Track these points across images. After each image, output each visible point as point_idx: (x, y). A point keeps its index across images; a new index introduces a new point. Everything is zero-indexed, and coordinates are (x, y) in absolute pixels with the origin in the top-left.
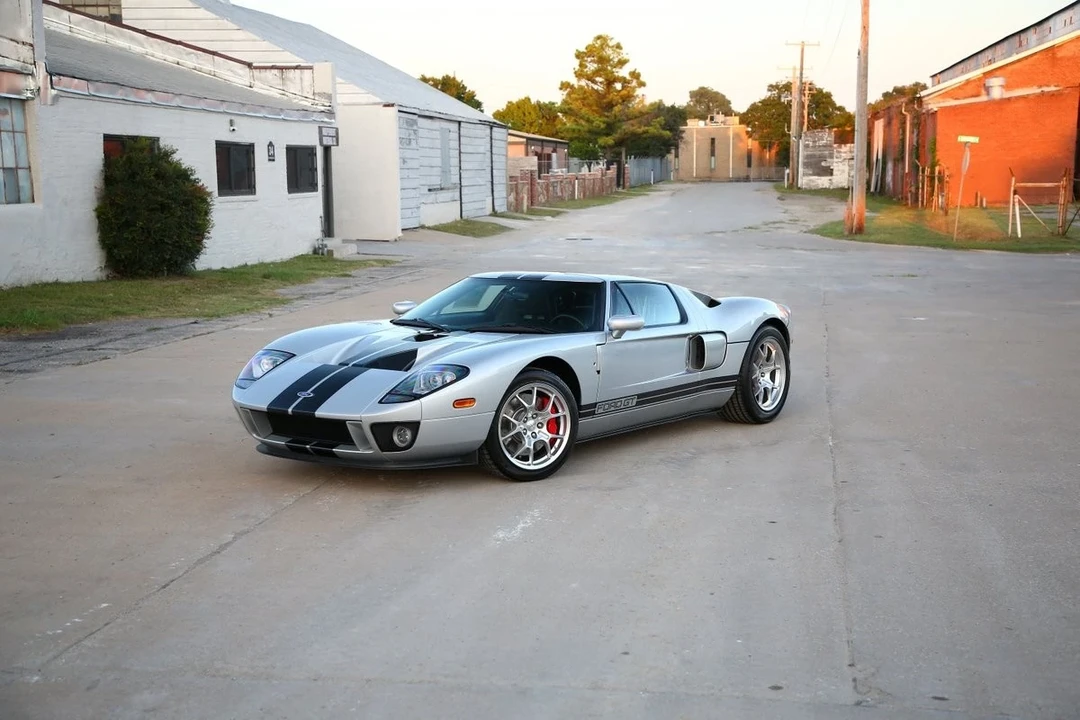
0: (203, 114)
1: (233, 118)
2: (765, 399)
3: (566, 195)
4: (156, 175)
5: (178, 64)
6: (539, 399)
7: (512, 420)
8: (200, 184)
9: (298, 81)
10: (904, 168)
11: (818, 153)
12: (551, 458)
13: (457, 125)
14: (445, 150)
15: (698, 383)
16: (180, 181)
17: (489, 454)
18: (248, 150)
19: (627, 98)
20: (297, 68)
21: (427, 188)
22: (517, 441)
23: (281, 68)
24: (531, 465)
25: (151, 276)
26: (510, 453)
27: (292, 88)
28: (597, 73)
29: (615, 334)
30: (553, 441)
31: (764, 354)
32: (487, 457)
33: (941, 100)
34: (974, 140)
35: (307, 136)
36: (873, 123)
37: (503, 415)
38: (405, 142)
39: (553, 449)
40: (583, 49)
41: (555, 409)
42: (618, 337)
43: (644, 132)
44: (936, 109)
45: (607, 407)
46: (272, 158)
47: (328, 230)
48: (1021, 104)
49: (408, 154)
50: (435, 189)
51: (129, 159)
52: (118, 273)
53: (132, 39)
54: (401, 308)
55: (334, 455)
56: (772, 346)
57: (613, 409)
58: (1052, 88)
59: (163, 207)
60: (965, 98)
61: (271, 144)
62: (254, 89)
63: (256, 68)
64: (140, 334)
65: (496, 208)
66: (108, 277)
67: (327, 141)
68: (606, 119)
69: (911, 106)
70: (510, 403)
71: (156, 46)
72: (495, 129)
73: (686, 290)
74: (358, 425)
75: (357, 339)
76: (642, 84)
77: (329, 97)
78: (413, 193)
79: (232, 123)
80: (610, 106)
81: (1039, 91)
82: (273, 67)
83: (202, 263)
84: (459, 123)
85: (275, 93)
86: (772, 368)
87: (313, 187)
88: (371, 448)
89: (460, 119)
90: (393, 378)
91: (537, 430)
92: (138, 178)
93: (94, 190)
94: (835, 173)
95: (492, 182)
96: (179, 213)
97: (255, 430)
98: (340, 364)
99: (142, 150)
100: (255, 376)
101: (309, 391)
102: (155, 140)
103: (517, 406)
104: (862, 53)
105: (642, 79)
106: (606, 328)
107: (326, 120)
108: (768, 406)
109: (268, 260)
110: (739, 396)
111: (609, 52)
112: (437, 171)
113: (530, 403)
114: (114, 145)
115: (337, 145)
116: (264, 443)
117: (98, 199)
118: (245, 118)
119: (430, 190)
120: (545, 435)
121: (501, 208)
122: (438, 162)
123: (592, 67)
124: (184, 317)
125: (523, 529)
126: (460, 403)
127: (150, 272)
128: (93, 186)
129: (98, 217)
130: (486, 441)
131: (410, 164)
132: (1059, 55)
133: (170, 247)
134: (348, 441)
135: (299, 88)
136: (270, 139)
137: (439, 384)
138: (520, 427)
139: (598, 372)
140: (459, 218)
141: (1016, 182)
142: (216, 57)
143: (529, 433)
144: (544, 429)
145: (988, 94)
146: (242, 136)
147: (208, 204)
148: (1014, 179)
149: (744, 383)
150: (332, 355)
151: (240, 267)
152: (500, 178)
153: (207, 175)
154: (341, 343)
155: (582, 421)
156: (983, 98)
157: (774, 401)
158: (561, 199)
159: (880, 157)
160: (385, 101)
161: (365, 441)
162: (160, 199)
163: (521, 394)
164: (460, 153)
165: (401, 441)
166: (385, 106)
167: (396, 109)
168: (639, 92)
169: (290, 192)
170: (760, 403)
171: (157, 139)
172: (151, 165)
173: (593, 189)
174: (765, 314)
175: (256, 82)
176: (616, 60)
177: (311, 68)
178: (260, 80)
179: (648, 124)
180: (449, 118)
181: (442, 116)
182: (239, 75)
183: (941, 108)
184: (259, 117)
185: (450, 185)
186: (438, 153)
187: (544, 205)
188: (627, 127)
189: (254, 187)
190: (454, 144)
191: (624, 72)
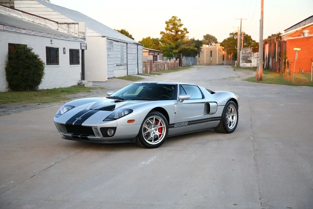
0: (42, 38)
1: (52, 39)
2: (230, 125)
3: (162, 68)
4: (26, 57)
5: (33, 22)
6: (156, 121)
7: (147, 128)
8: (41, 60)
9: (74, 28)
10: (275, 60)
11: (246, 55)
12: (159, 141)
13: (125, 45)
14: (122, 52)
15: (208, 119)
16: (34, 59)
17: (139, 139)
18: (57, 50)
19: (183, 37)
20: (73, 23)
21: (116, 65)
22: (148, 135)
23: (68, 24)
24: (153, 143)
25: (23, 91)
26: (146, 139)
27: (72, 30)
28: (173, 28)
29: (181, 101)
30: (160, 135)
31: (230, 110)
32: (139, 140)
34: (299, 49)
35: (76, 46)
36: (265, 45)
37: (144, 126)
38: (109, 49)
39: (160, 138)
40: (168, 21)
41: (161, 125)
42: (182, 102)
43: (188, 48)
44: (286, 40)
45: (178, 125)
46: (64, 53)
47: (83, 78)
49: (110, 53)
50: (119, 65)
51: (17, 52)
52: (12, 89)
53: (18, 14)
54: (109, 94)
55: (88, 139)
56: (232, 107)
57: (180, 126)
59: (28, 68)
60: (296, 37)
61: (64, 48)
62: (59, 31)
63: (59, 24)
64: (20, 108)
65: (139, 72)
66: (9, 91)
67: (83, 48)
68: (176, 44)
69: (277, 39)
70: (146, 122)
71: (26, 16)
72: (139, 46)
73: (204, 88)
74: (96, 128)
75: (95, 102)
76: (188, 32)
77: (84, 33)
78: (111, 66)
79: (51, 41)
80: (177, 39)
82: (65, 23)
83: (41, 87)
84: (127, 43)
85: (66, 32)
86: (232, 115)
87: (78, 63)
88: (100, 136)
89: (127, 42)
90: (108, 113)
91: (155, 131)
92: (20, 58)
93: (5, 62)
94: (252, 62)
95: (138, 63)
96: (34, 70)
97: (61, 131)
98: (90, 109)
99: (21, 48)
100: (61, 113)
101: (80, 118)
102: (26, 46)
103: (149, 124)
104: (261, 21)
105: (188, 31)
106: (178, 99)
107: (83, 41)
108: (231, 127)
109: (62, 87)
110: (222, 124)
111: (176, 22)
112: (119, 59)
113: (153, 122)
114: (12, 47)
115: (86, 49)
116: (64, 136)
117: (6, 65)
118: (56, 39)
119: (117, 65)
120: (157, 133)
121: (141, 72)
122: (120, 56)
123: (171, 27)
124: (35, 103)
125: (151, 161)
126: (130, 121)
127: (23, 89)
128: (4, 60)
129: (6, 70)
130: (138, 134)
131: (111, 56)
133: (30, 81)
134: (93, 134)
135: (74, 30)
136: (64, 46)
137: (123, 115)
138: (149, 130)
139: (175, 113)
140: (126, 75)
142: (46, 20)
143: (152, 132)
144: (157, 131)
145: (304, 35)
146: (55, 45)
147: (43, 67)
149: (223, 119)
150: (87, 107)
151: (53, 89)
152: (140, 62)
153: (43, 57)
154: (90, 103)
155: (170, 129)
156: (302, 37)
157: (233, 126)
158: (161, 70)
159: (267, 57)
160: (102, 35)
161: (98, 134)
162: (27, 65)
163: (150, 119)
164: (127, 53)
165: (110, 134)
166: (103, 37)
167: (105, 38)
168: (187, 35)
169: (70, 64)
170: (228, 126)
171: (26, 45)
172: (24, 54)
173: (171, 67)
174: (230, 97)
175: (60, 29)
176: (179, 24)
177: (78, 24)
178: (61, 27)
179: (190, 46)
180: (123, 42)
181: (121, 41)
182: (54, 26)
183: (288, 40)
184: (61, 39)
185: (124, 64)
186: (120, 53)
187: (155, 71)
188: (183, 47)
189: (59, 62)
190: (125, 50)
191: (181, 28)
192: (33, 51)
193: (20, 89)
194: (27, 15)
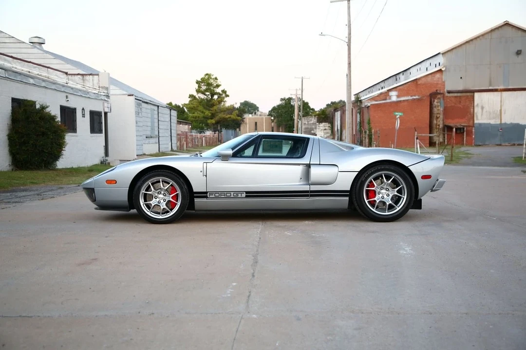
0: (55, 92)
1: (67, 95)
3: (200, 144)
4: (40, 118)
5: (29, 72)
8: (60, 123)
9: (91, 80)
11: (310, 127)
13: (156, 108)
14: (152, 118)
18: (73, 111)
19: (221, 100)
20: (91, 74)
21: (145, 137)
23: (83, 75)
25: (36, 169)
27: (88, 84)
28: (206, 90)
33: (369, 101)
34: (400, 114)
35: (98, 107)
36: (335, 113)
38: (137, 114)
40: (199, 80)
43: (229, 118)
44: (369, 105)
46: (84, 116)
47: (107, 153)
48: (406, 103)
49: (139, 119)
50: (149, 137)
51: (25, 110)
52: (18, 167)
53: (5, 60)
58: (417, 97)
59: (43, 134)
60: (380, 101)
61: (83, 109)
62: (68, 85)
63: (70, 75)
65: (173, 148)
66: (13, 170)
67: (107, 110)
68: (211, 112)
69: (356, 104)
71: (17, 63)
72: (172, 111)
76: (227, 96)
77: (107, 89)
78: (140, 138)
79: (67, 97)
80: (213, 105)
81: (411, 98)
83: (61, 164)
84: (158, 106)
85: (79, 87)
87: (100, 132)
89: (158, 105)
92: (30, 119)
93: (7, 125)
95: (171, 136)
96: (52, 137)
105: (227, 93)
107: (106, 99)
111: (212, 81)
112: (149, 128)
114: (17, 103)
115: (111, 112)
117: (9, 130)
118: (72, 95)
119: (147, 137)
121: (175, 148)
122: (149, 124)
123: (204, 88)
127: (35, 167)
128: (6, 123)
129: (9, 139)
131: (140, 124)
132: (419, 83)
133: (47, 154)
135: (91, 84)
136: (83, 106)
140: (158, 152)
141: (417, 134)
142: (49, 69)
145: (390, 99)
146: (71, 104)
148: (416, 133)
151: (70, 168)
152: (174, 135)
156: (388, 101)
158: (198, 145)
159: (339, 128)
160: (129, 93)
162: (42, 130)
164: (158, 121)
166: (129, 95)
167: (133, 98)
168: (226, 99)
169: (91, 133)
171: (36, 102)
173: (210, 143)
175: (70, 82)
176: (215, 85)
177: (98, 75)
178: (72, 80)
179: (232, 114)
180: (154, 104)
181: (151, 103)
182: (61, 78)
183: (372, 105)
184: (79, 95)
185: (155, 136)
186: (149, 120)
187: (191, 148)
188: (221, 115)
189: (76, 129)
190: (156, 116)
191: (219, 90)
192: (48, 110)
193: (31, 166)
194: (19, 63)
